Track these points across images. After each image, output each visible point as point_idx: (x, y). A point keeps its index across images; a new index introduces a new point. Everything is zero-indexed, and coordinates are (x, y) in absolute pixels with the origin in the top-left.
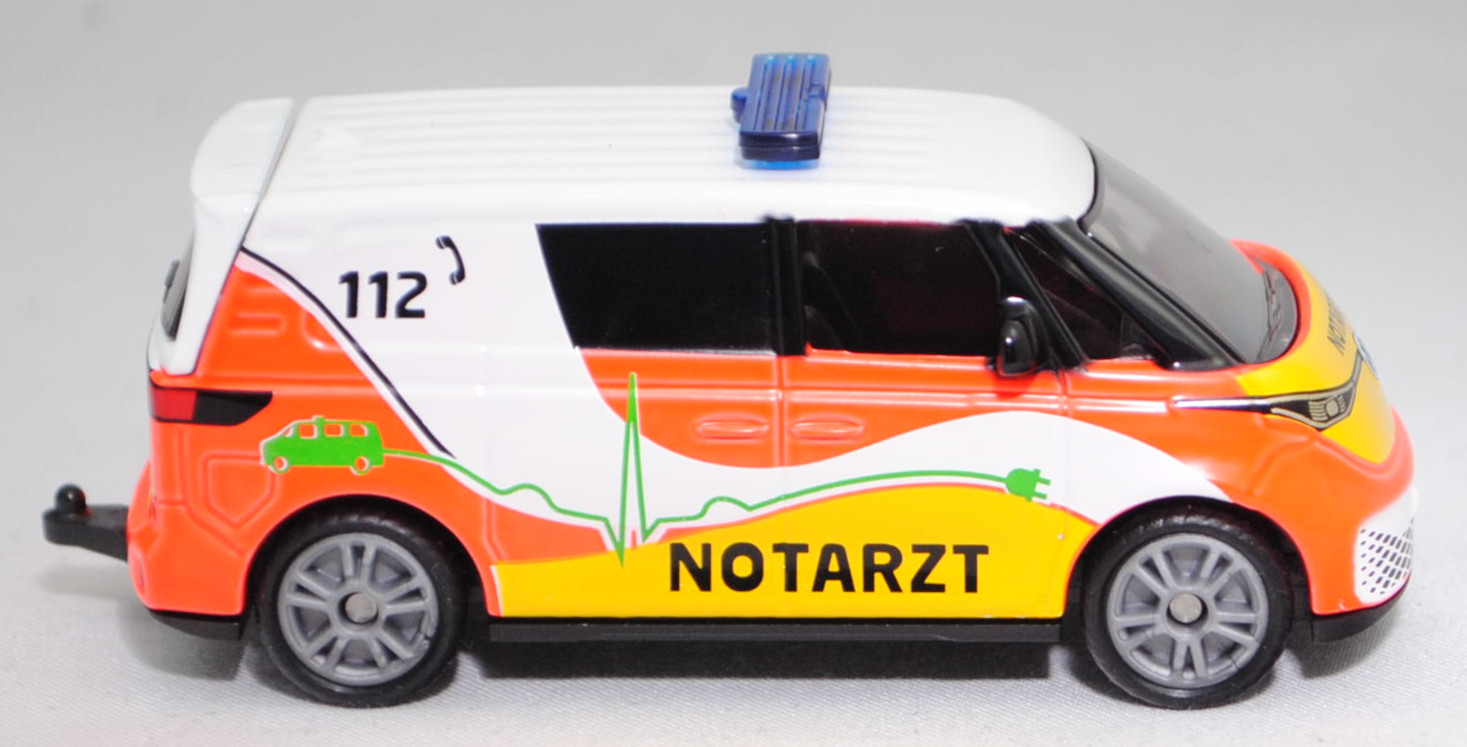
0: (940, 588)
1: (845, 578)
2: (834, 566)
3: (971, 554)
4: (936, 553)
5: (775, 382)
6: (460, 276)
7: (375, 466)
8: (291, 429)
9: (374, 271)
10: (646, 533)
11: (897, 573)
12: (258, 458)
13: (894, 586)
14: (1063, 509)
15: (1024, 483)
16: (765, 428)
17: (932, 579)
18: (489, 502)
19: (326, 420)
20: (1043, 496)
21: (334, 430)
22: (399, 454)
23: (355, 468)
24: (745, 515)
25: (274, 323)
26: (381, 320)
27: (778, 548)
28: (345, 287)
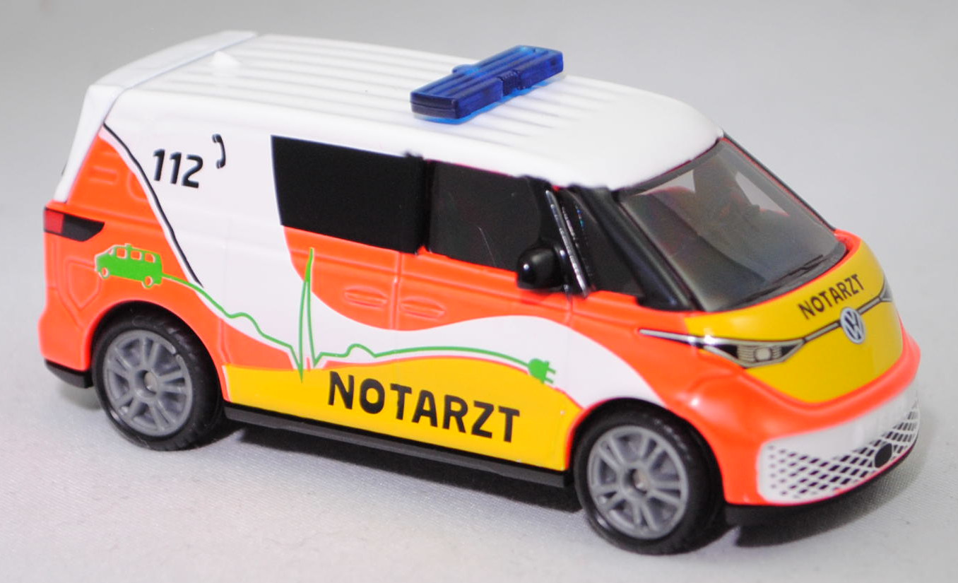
0: (488, 435)
1: (432, 415)
2: (427, 407)
3: (510, 413)
4: (488, 409)
5: (395, 270)
6: (222, 163)
7: (156, 284)
8: (112, 250)
9: (174, 151)
10: (316, 362)
11: (465, 419)
12: (93, 266)
13: (462, 428)
14: (564, 393)
15: (540, 369)
16: (384, 302)
17: (484, 428)
18: (222, 321)
19: (133, 248)
20: (551, 382)
21: (136, 255)
22: (171, 279)
23: (144, 283)
24: (372, 360)
25: (112, 177)
26: (173, 185)
27: (394, 387)
28: (156, 159)
